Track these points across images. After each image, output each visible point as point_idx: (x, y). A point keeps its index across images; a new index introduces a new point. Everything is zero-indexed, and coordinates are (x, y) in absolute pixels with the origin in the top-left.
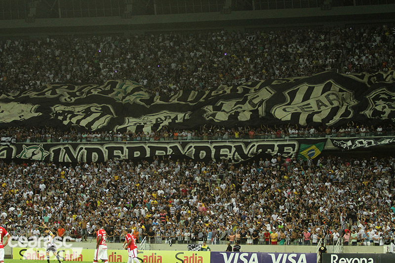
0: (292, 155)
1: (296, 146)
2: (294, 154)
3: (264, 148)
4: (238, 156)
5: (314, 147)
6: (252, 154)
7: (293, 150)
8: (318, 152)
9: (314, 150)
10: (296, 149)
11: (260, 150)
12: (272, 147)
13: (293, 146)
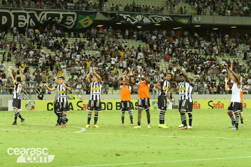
0: (73, 23)
1: (75, 16)
2: (74, 23)
3: (53, 16)
4: (33, 23)
5: (88, 18)
6: (43, 21)
7: (74, 19)
8: (91, 22)
9: (88, 20)
10: (75, 18)
11: (50, 18)
12: (58, 16)
13: (73, 16)
